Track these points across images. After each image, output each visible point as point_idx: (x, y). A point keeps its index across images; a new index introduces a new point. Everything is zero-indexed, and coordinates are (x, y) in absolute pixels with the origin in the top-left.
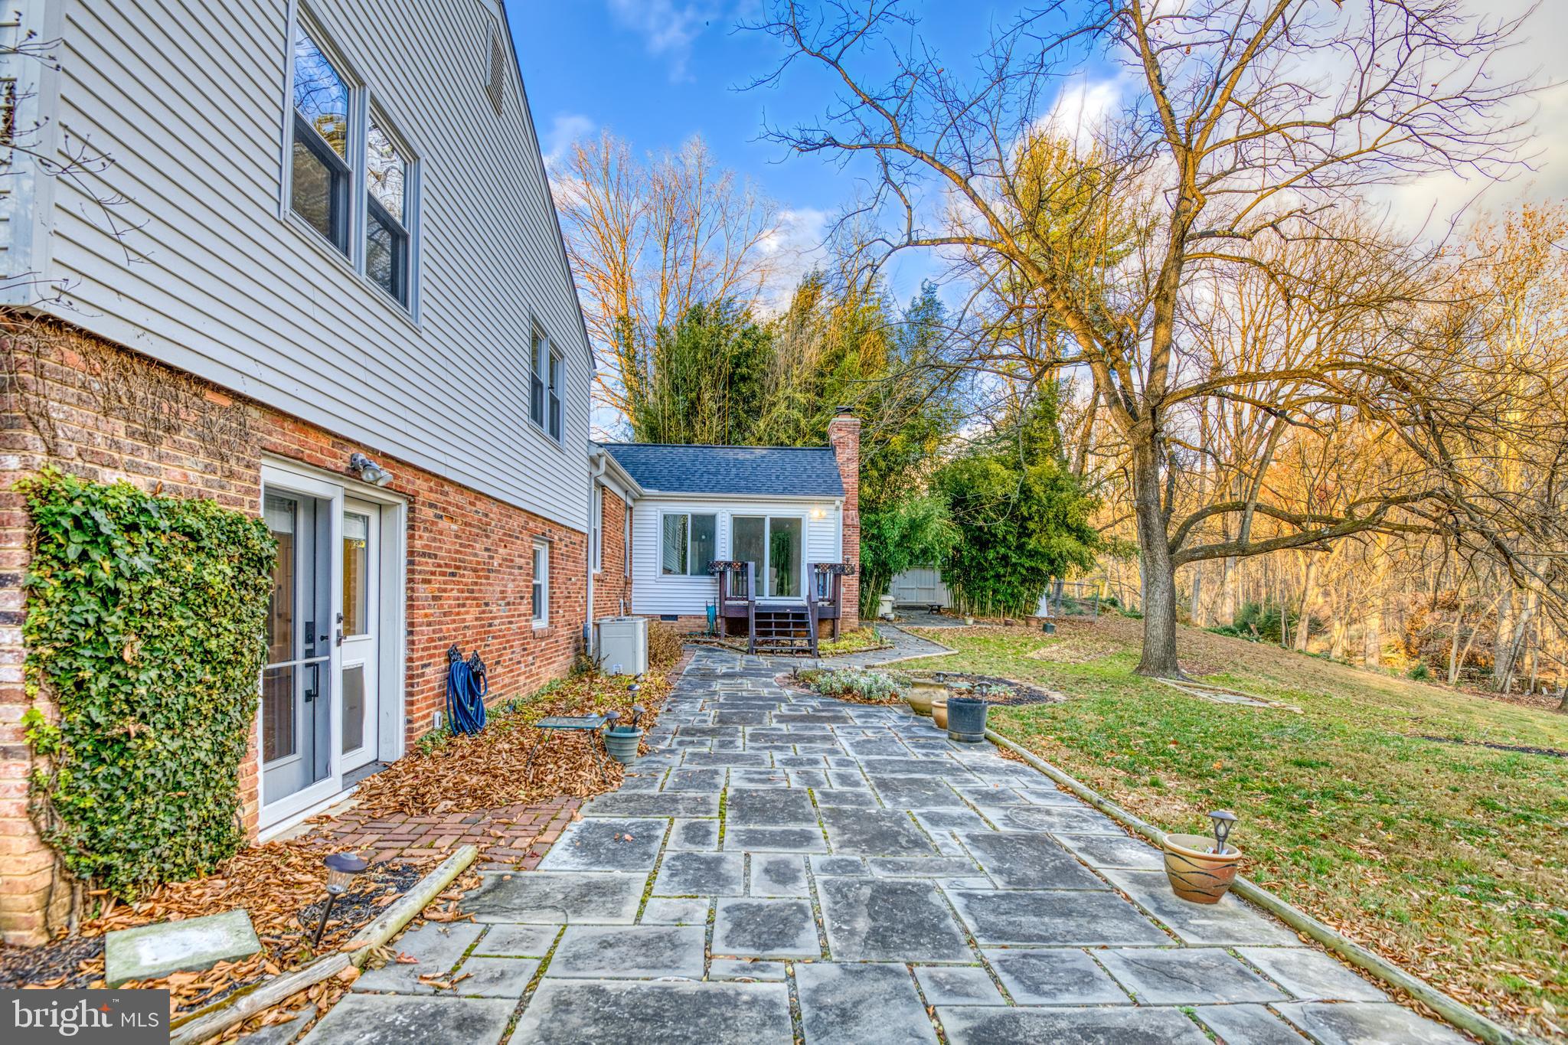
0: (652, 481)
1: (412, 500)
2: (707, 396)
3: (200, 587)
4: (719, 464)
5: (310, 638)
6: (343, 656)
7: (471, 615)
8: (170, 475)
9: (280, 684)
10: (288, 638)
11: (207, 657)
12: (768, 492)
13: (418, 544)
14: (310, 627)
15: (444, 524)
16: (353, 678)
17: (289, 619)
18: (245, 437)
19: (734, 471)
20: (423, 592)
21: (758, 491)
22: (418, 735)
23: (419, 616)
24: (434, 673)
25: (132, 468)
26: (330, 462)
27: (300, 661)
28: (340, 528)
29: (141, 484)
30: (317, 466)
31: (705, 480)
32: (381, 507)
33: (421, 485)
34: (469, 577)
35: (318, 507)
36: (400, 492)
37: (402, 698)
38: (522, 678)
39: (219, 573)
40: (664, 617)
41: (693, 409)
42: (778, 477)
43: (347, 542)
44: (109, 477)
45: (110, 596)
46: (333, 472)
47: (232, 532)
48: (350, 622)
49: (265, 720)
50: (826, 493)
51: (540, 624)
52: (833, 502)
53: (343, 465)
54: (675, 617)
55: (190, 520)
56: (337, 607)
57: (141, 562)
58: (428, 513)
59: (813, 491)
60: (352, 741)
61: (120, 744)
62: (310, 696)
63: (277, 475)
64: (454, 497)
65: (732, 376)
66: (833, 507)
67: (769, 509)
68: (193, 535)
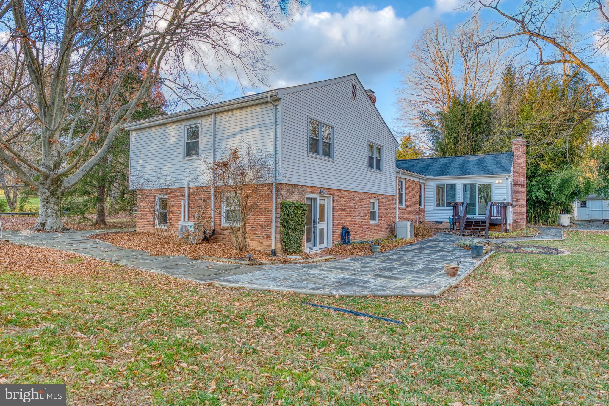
0: (432, 173)
1: (333, 195)
2: (462, 134)
3: (297, 214)
4: (460, 164)
5: (314, 222)
6: (320, 226)
7: (349, 219)
8: (294, 199)
9: (309, 230)
10: (311, 222)
11: (298, 224)
12: (477, 174)
13: (334, 204)
14: (314, 220)
15: (341, 199)
16: (322, 231)
17: (311, 219)
18: (303, 191)
19: (466, 166)
20: (335, 214)
21: (473, 174)
22: (335, 243)
23: (335, 219)
24: (339, 231)
25: (290, 198)
26: (316, 192)
27: (312, 226)
28: (319, 202)
29: (291, 200)
30: (314, 193)
31: (453, 170)
32: (328, 197)
33: (335, 192)
34: (348, 210)
35: (315, 199)
36: (330, 194)
37: (331, 235)
38: (366, 236)
39: (300, 212)
40: (436, 222)
41: (456, 141)
42: (483, 168)
43: (320, 205)
44: (288, 200)
45: (288, 215)
46: (317, 193)
47: (301, 205)
48: (322, 220)
49: (307, 236)
50: (502, 173)
51: (375, 222)
52: (505, 177)
53: (318, 192)
54: (441, 222)
55: (296, 205)
56: (318, 217)
57: (291, 211)
58: (337, 197)
59: (497, 173)
60: (322, 242)
61: (288, 233)
62: (314, 233)
63: (308, 195)
64: (343, 193)
65: (472, 124)
66: (505, 178)
67: (478, 181)
68: (297, 207)
